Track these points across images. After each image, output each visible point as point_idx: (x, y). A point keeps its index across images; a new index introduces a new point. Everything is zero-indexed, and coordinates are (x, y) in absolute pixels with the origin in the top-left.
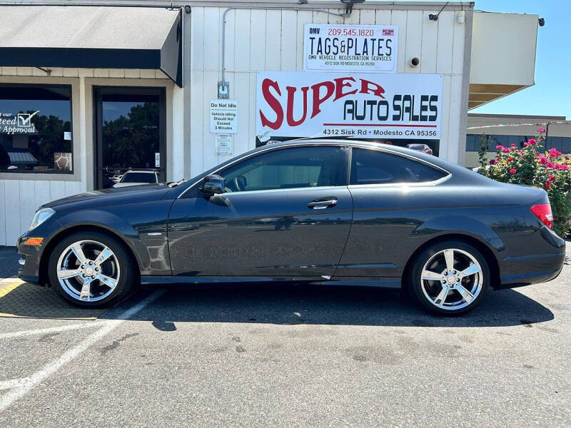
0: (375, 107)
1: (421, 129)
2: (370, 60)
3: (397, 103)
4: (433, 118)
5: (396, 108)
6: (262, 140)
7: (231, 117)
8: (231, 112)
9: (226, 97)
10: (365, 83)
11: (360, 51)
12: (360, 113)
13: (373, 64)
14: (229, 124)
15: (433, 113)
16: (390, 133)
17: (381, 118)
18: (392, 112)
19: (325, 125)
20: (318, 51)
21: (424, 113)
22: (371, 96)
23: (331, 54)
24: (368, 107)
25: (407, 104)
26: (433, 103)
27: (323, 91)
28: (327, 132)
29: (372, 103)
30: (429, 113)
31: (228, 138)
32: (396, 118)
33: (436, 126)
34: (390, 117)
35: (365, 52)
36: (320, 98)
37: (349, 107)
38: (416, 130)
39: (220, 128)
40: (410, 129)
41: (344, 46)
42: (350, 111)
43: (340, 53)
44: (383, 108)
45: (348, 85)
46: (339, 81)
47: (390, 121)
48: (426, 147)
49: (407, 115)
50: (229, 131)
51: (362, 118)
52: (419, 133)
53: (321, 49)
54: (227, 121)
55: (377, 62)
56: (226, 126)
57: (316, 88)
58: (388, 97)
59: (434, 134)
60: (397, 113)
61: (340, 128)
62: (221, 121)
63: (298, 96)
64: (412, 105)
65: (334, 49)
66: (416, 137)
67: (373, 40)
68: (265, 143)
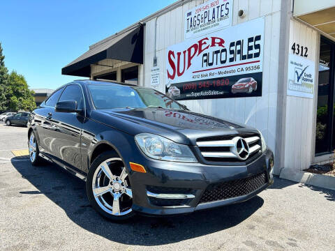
0: (219, 54)
1: (248, 65)
2: (216, 22)
3: (232, 48)
4: (257, 55)
5: (232, 52)
7: (157, 76)
8: (157, 73)
9: (156, 65)
10: (213, 39)
11: (211, 18)
12: (210, 62)
13: (218, 24)
14: (157, 80)
15: (257, 51)
16: (227, 72)
17: (223, 62)
18: (230, 56)
19: (193, 72)
21: (250, 52)
22: (217, 48)
23: (196, 26)
24: (215, 55)
25: (239, 47)
26: (257, 43)
27: (193, 50)
28: (194, 77)
29: (217, 52)
30: (254, 51)
31: (156, 87)
32: (232, 60)
33: (259, 61)
34: (228, 60)
35: (214, 17)
36: (191, 56)
37: (205, 58)
38: (244, 67)
40: (241, 67)
41: (203, 18)
42: (206, 61)
43: (201, 24)
44: (224, 53)
45: (205, 43)
46: (200, 42)
47: (228, 63)
48: (252, 79)
49: (238, 56)
50: (157, 83)
51: (211, 64)
52: (247, 69)
55: (220, 22)
56: (155, 81)
57: (189, 50)
58: (227, 45)
59: (258, 68)
60: (232, 56)
61: (200, 73)
62: (154, 79)
63: (182, 57)
64: (242, 47)
65: (198, 22)
66: (245, 72)
67: (218, 7)
68: (169, 88)
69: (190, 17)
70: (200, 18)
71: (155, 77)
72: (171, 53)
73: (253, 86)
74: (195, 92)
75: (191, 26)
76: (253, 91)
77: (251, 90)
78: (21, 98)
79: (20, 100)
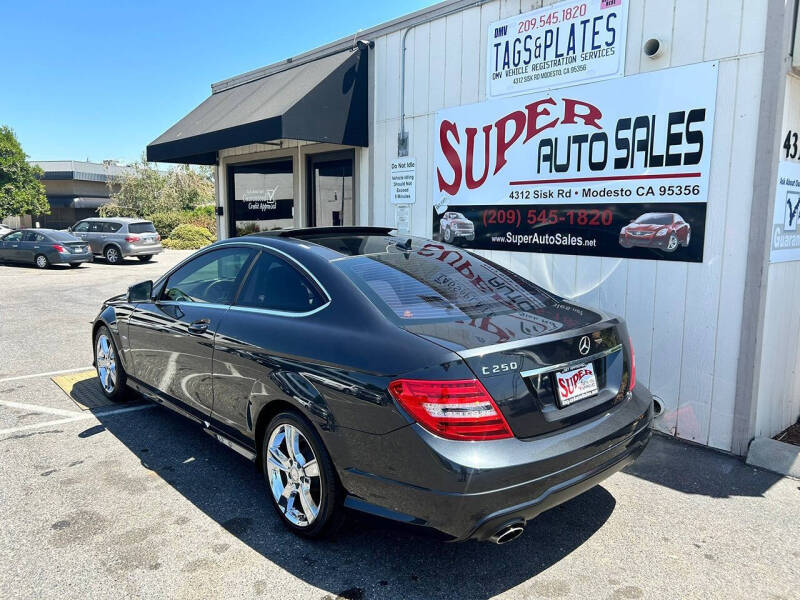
0: (585, 146)
1: (667, 182)
2: (579, 62)
3: (623, 134)
4: (694, 158)
5: (622, 144)
6: (439, 212)
7: (409, 181)
8: (410, 174)
10: (570, 105)
11: (563, 49)
12: (561, 160)
13: (583, 68)
14: (407, 190)
15: (694, 148)
16: (609, 193)
17: (595, 166)
18: (615, 154)
19: (511, 184)
20: (505, 64)
21: (674, 150)
22: (580, 128)
23: (522, 64)
24: (574, 147)
25: (641, 134)
26: (694, 127)
27: (511, 127)
28: (515, 195)
29: (580, 139)
30: (685, 148)
31: (407, 209)
32: (621, 163)
33: (698, 175)
34: (611, 163)
35: (571, 48)
36: (507, 141)
37: (546, 150)
38: (656, 184)
39: (399, 196)
40: (646, 183)
41: (540, 46)
42: (547, 158)
43: (534, 61)
44: (599, 146)
45: (546, 112)
46: (532, 108)
47: (610, 170)
48: (677, 218)
49: (640, 156)
50: (406, 200)
51: (563, 168)
52: (663, 191)
53: (509, 61)
54: (406, 187)
55: (591, 63)
56: (403, 194)
57: (501, 125)
58: (608, 125)
59: (695, 190)
60: (623, 153)
61: (532, 188)
62: (400, 188)
63: (480, 138)
64: (651, 134)
65: (525, 56)
66: (657, 199)
67: (585, 23)
68: (442, 216)
69: (502, 40)
70: (531, 44)
71: (403, 186)
72: (447, 127)
73: (681, 234)
74: (515, 233)
75: (506, 64)
76: (679, 246)
77: (673, 244)
78: (8, 186)
79: (8, 191)
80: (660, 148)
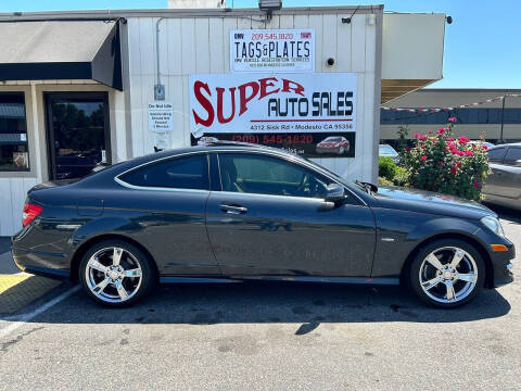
0: (296, 104)
1: (338, 123)
2: (290, 62)
3: (316, 100)
5: (315, 104)
6: (196, 136)
7: (167, 116)
8: (167, 112)
9: (163, 99)
10: (286, 83)
11: (281, 53)
12: (283, 110)
13: (293, 65)
14: (166, 123)
15: (349, 108)
16: (310, 128)
17: (301, 114)
18: (312, 109)
19: (251, 121)
20: (243, 55)
21: (340, 108)
22: (293, 95)
23: (255, 57)
24: (290, 104)
25: (325, 100)
26: (348, 99)
27: (249, 91)
28: (254, 127)
29: (293, 100)
30: (345, 108)
31: (165, 135)
32: (315, 113)
33: (352, 120)
34: (310, 113)
35: (286, 54)
36: (247, 97)
37: (273, 105)
38: (333, 124)
39: (157, 126)
40: (329, 123)
41: (266, 49)
42: (274, 109)
43: (263, 56)
44: (303, 104)
45: (271, 84)
46: (263, 81)
47: (310, 116)
48: (343, 139)
49: (325, 111)
51: (285, 114)
52: (336, 127)
53: (246, 53)
54: (164, 120)
55: (297, 64)
56: (162, 125)
57: (242, 88)
58: (308, 94)
59: (351, 127)
60: (316, 109)
61: (266, 124)
62: (158, 120)
63: (227, 96)
64: (330, 101)
65: (257, 53)
66: (334, 130)
67: (293, 43)
68: (199, 139)
69: (241, 41)
70: (260, 47)
72: (198, 85)
73: (345, 146)
76: (345, 151)
77: (342, 150)
80: (334, 107)
